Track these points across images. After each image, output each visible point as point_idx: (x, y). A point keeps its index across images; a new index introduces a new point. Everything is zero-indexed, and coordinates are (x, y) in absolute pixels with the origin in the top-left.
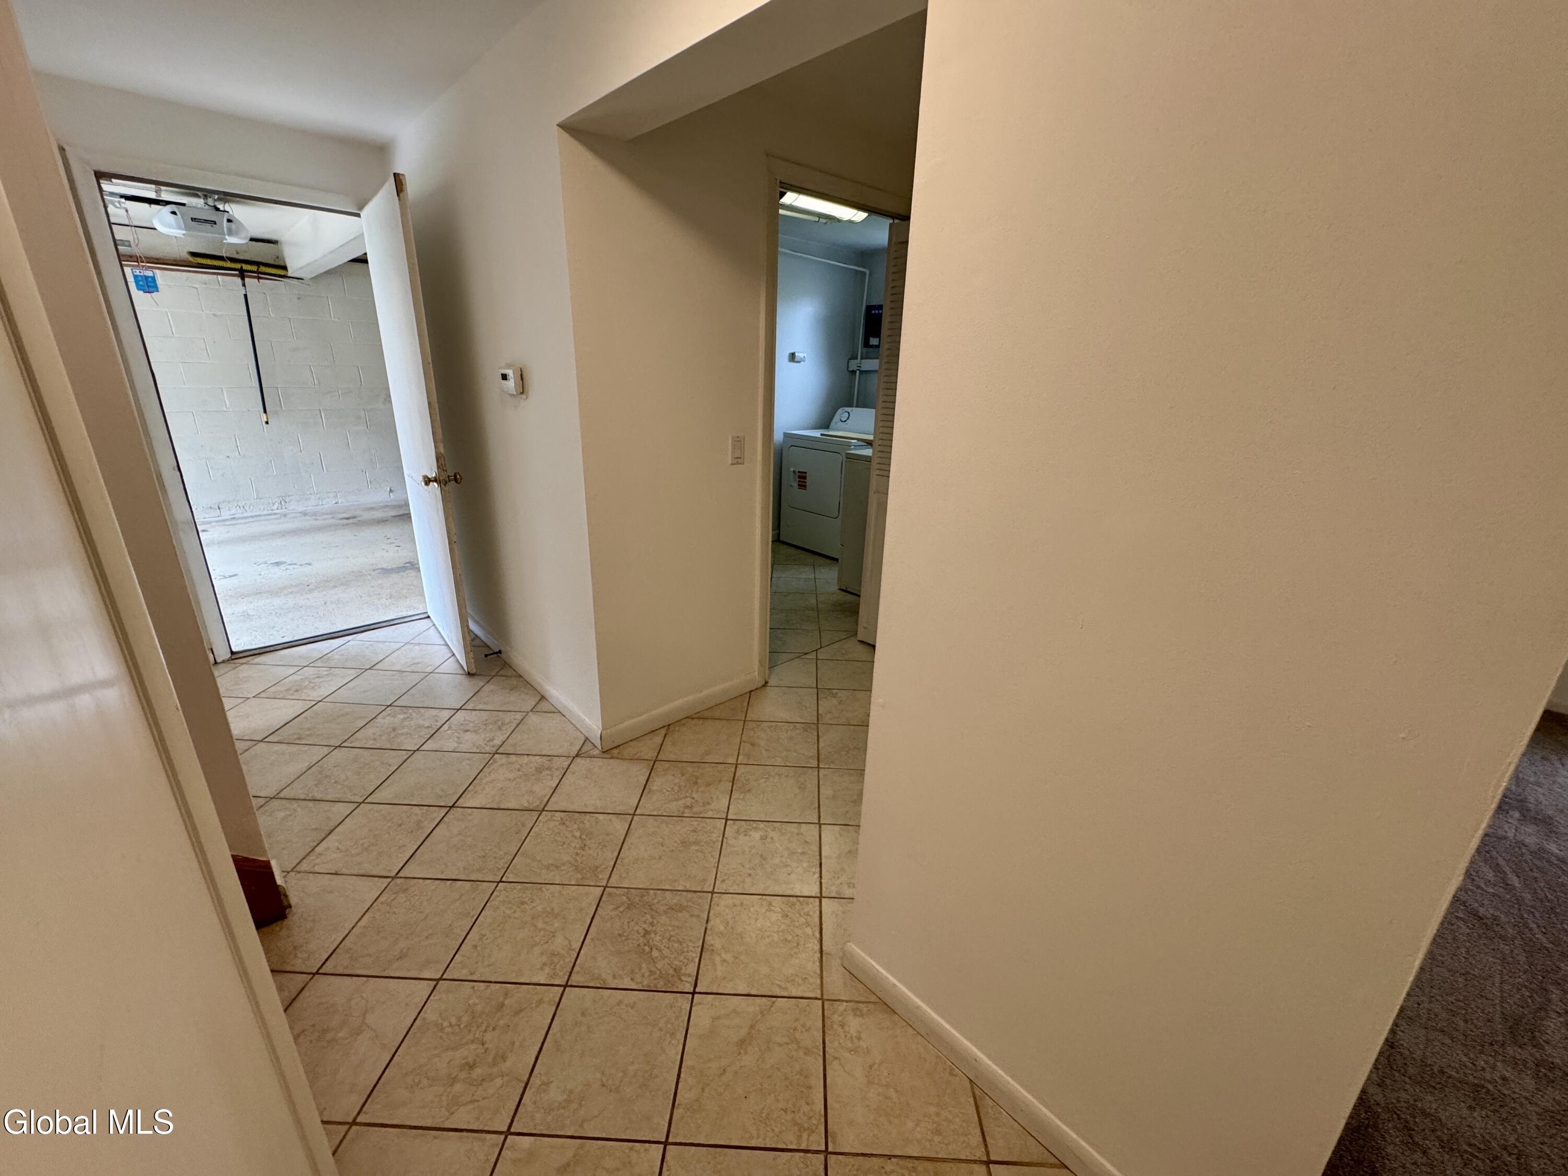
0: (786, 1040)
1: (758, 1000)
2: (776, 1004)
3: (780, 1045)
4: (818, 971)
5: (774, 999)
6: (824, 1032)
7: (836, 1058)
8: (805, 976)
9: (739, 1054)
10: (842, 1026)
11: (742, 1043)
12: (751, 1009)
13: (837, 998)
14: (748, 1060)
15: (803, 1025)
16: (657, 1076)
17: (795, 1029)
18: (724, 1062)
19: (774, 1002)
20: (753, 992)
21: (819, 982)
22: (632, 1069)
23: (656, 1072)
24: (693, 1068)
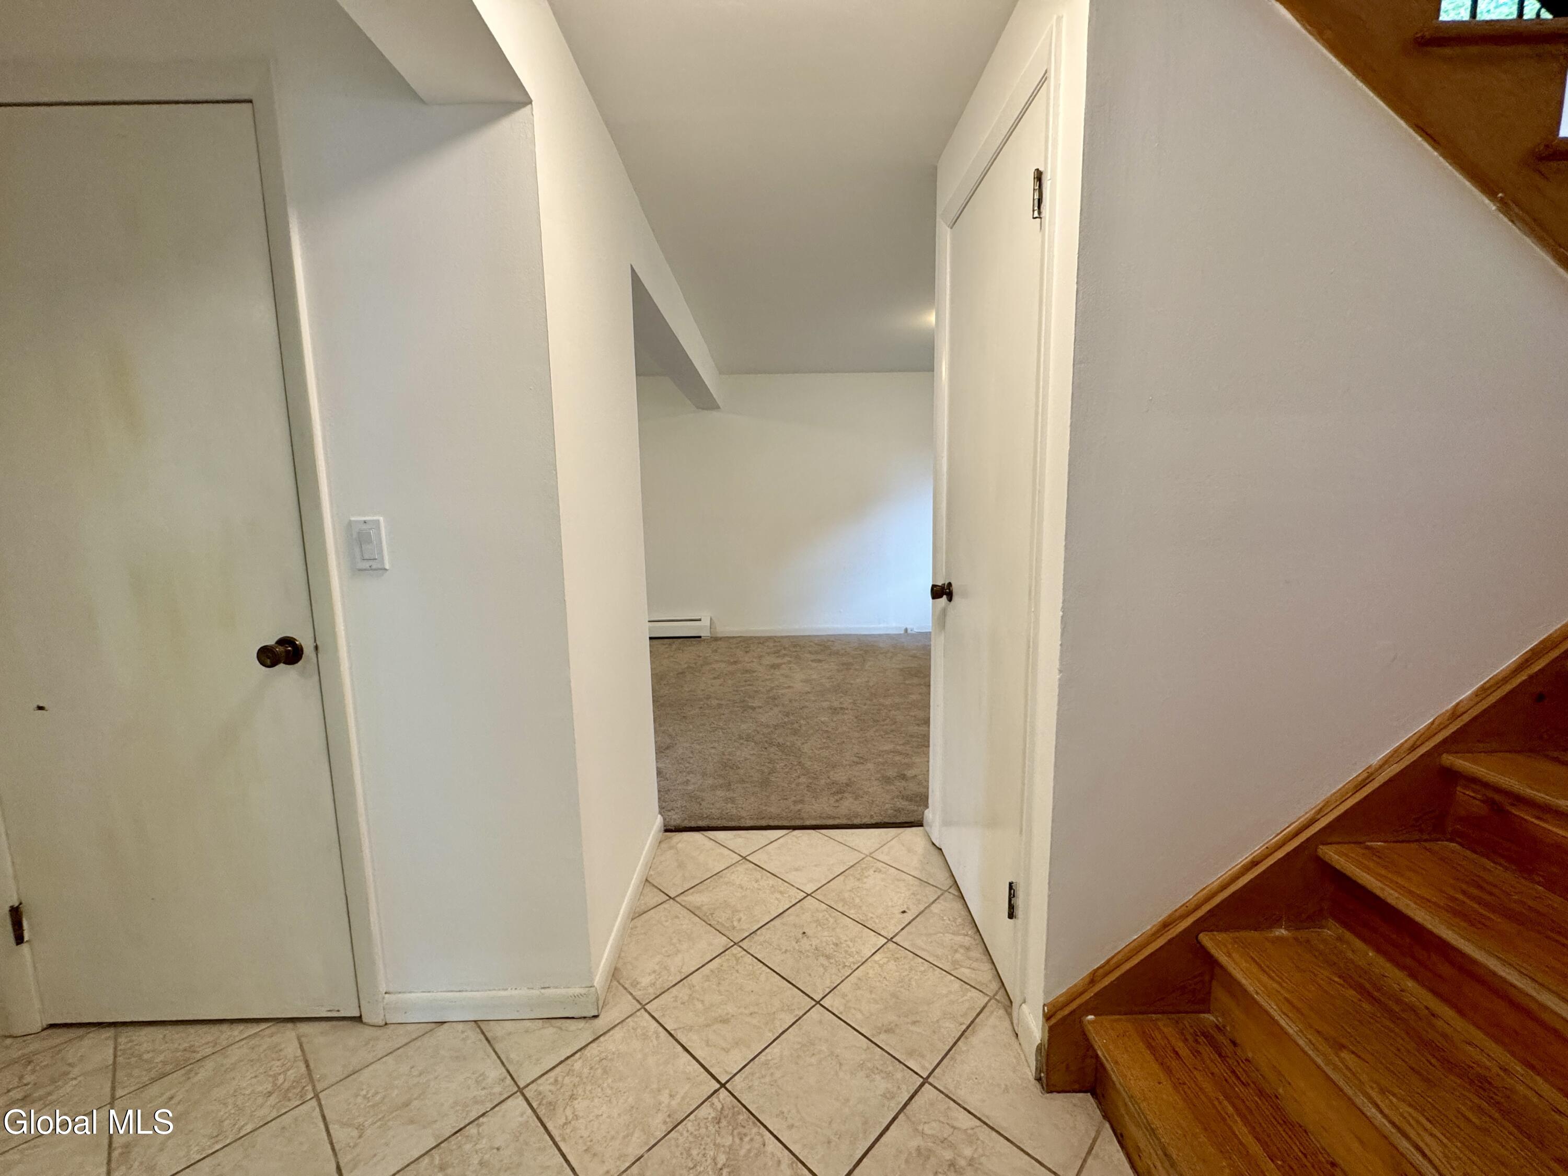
0: (696, 1002)
1: (683, 1041)
2: (676, 1027)
3: (703, 1002)
4: (620, 1026)
5: (672, 1032)
6: (668, 989)
7: (680, 972)
8: (632, 1031)
9: (733, 1016)
10: (654, 984)
11: (725, 1021)
12: (695, 1037)
13: (634, 1001)
14: (731, 1009)
15: (676, 1001)
16: (799, 1043)
17: (683, 1003)
18: (748, 1019)
19: (675, 1030)
20: (680, 1048)
21: (629, 1019)
22: (813, 1060)
23: (796, 1046)
24: (770, 1030)
